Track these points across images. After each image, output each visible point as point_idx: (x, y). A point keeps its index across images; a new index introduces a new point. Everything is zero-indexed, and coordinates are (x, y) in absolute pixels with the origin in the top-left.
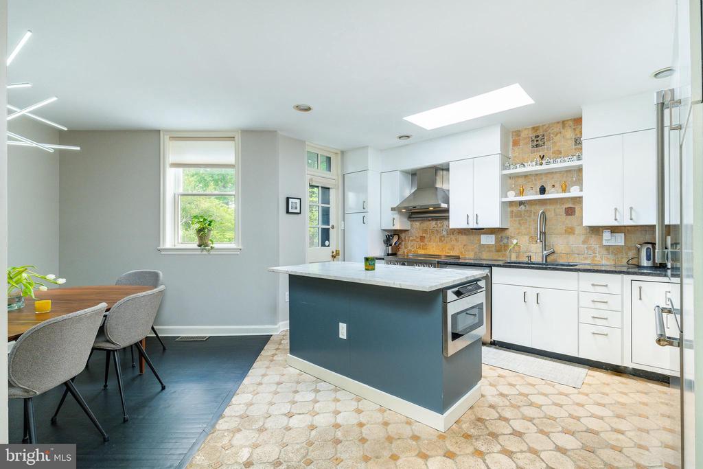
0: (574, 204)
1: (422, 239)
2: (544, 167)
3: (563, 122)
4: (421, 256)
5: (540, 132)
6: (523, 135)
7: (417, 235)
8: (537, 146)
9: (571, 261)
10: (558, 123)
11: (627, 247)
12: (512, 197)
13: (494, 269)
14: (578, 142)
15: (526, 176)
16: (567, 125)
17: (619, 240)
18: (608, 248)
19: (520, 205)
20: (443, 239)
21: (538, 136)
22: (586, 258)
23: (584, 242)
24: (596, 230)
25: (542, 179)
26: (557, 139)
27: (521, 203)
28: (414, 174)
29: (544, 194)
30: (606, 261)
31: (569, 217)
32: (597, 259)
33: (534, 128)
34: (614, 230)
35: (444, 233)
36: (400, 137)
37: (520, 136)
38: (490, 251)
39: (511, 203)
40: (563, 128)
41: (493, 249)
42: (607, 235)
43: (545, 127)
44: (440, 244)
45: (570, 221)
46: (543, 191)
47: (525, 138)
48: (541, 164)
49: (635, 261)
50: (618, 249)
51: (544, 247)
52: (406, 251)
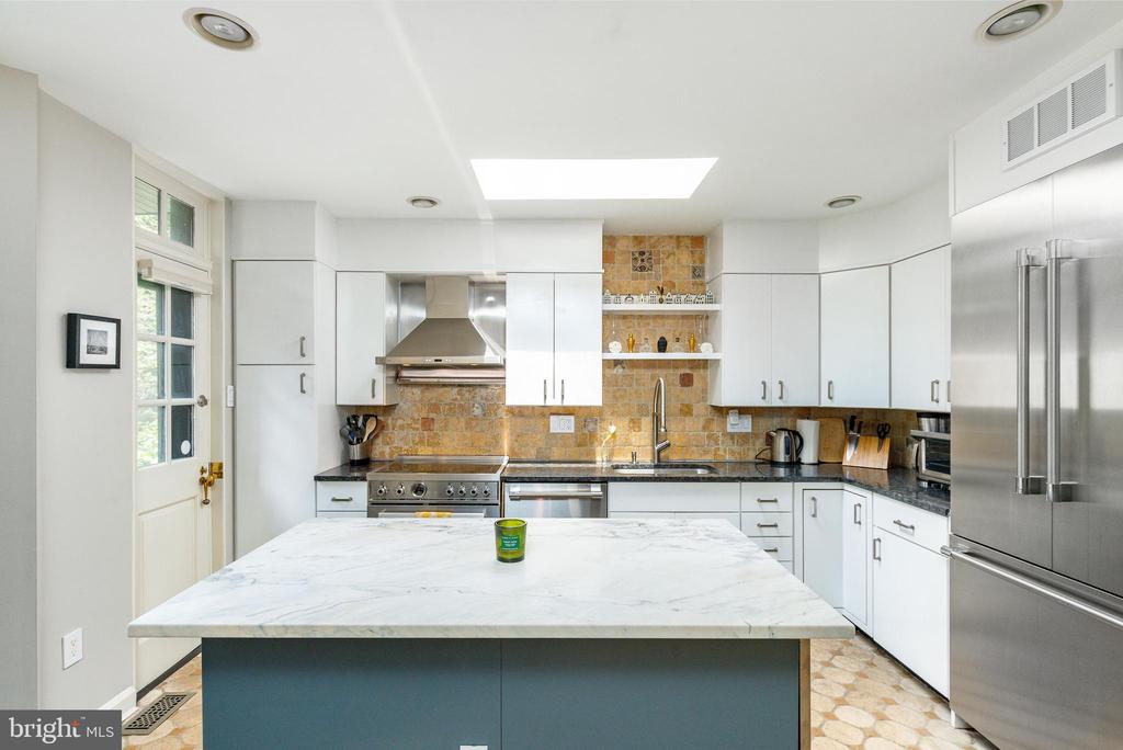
0: (691, 368)
1: (427, 423)
2: (664, 307)
3: (678, 237)
5: (646, 248)
6: (621, 245)
7: (416, 416)
8: (642, 269)
9: (688, 457)
10: (671, 237)
11: (755, 435)
12: (617, 351)
13: (611, 485)
14: (698, 272)
15: (642, 317)
16: (682, 244)
17: (745, 425)
18: (732, 436)
19: (616, 365)
20: (474, 423)
21: (642, 253)
22: (706, 453)
23: (705, 428)
24: (722, 411)
25: (649, 324)
26: (669, 262)
28: (406, 286)
29: (664, 351)
30: (726, 453)
31: (685, 389)
32: (721, 452)
33: (636, 238)
34: (742, 411)
35: (477, 411)
36: (414, 201)
37: (614, 246)
38: (565, 446)
40: (678, 248)
41: (572, 441)
42: (732, 419)
43: (652, 241)
44: (468, 434)
45: (687, 394)
46: (662, 346)
47: (623, 253)
48: (661, 301)
49: (766, 455)
50: (744, 438)
51: (657, 437)
52: (387, 450)
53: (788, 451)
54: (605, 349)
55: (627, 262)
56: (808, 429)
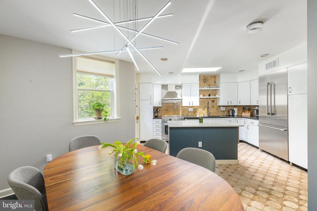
0: (214, 99)
1: (167, 110)
6: (201, 78)
7: (165, 109)
8: (205, 82)
9: (214, 115)
10: (210, 76)
11: (226, 111)
12: (201, 97)
14: (215, 82)
15: (205, 91)
17: (224, 109)
18: (222, 111)
19: (203, 99)
21: (205, 79)
22: (217, 114)
23: (216, 110)
24: (219, 107)
26: (210, 80)
30: (221, 114)
32: (219, 114)
33: (204, 76)
34: (223, 106)
36: (170, 73)
38: (191, 113)
39: (201, 99)
40: (212, 77)
41: (193, 112)
42: (222, 108)
43: (207, 77)
44: (174, 111)
45: (214, 104)
46: (209, 95)
48: (209, 88)
49: (228, 114)
50: (224, 111)
51: (208, 111)
52: (160, 114)
53: (232, 113)
54: (200, 96)
55: (202, 80)
56: (236, 109)
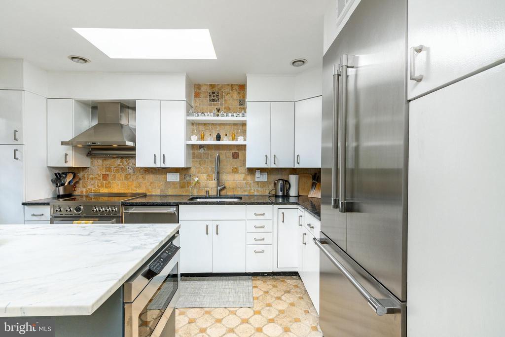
0: (238, 150)
1: (105, 177)
2: (220, 118)
3: (232, 85)
4: (103, 195)
5: (216, 90)
6: (203, 89)
7: (99, 173)
8: (213, 100)
9: (236, 193)
10: (228, 85)
11: (268, 182)
12: (195, 141)
13: (180, 206)
14: (242, 102)
15: (205, 124)
16: (234, 89)
17: (264, 178)
18: (258, 183)
19: (200, 148)
20: (129, 176)
21: (213, 93)
22: (245, 191)
23: (244, 179)
24: (252, 171)
25: (217, 128)
26: (228, 97)
27: (201, 146)
29: (220, 140)
30: (256, 191)
31: (236, 160)
32: (252, 191)
33: (211, 85)
34: (262, 170)
35: (131, 171)
36: (73, 58)
37: (200, 89)
38: (174, 188)
39: (193, 146)
40: (232, 90)
41: (178, 185)
42: (258, 174)
43: (219, 86)
44: (126, 182)
45: (237, 163)
46: (218, 138)
47: (204, 92)
48: (218, 116)
49: (273, 192)
50: (262, 184)
51: (219, 184)
52: (84, 190)
53: (282, 190)
54: (188, 139)
55: (206, 97)
56: (293, 179)
